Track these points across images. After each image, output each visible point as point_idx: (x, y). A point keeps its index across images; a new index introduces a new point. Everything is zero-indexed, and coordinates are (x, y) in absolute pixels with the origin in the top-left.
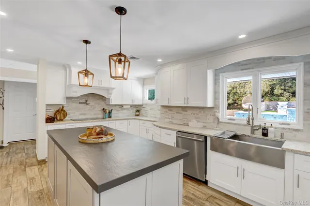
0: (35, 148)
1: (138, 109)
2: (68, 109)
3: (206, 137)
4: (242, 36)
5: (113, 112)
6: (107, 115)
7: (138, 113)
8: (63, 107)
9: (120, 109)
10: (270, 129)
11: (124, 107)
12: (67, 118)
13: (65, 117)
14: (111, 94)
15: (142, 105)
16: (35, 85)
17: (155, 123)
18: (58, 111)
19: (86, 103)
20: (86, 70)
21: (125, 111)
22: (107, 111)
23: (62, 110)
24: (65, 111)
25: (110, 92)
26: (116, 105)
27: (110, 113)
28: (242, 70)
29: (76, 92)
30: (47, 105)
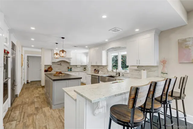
0: (41, 83)
1: (85, 67)
2: (53, 67)
3: (99, 76)
4: (107, 40)
5: (72, 69)
6: (69, 70)
7: (85, 69)
8: (51, 66)
9: (75, 67)
10: (120, 73)
11: (78, 66)
12: (52, 71)
13: (52, 70)
14: (71, 60)
15: (86, 65)
16: (41, 57)
17: (87, 73)
18: (49, 68)
19: (60, 64)
20: (57, 53)
21: (78, 68)
22: (70, 68)
23: (51, 67)
24: (52, 68)
25: (70, 59)
26: (74, 65)
27: (71, 69)
28: (115, 51)
29: (56, 60)
30: (45, 65)
